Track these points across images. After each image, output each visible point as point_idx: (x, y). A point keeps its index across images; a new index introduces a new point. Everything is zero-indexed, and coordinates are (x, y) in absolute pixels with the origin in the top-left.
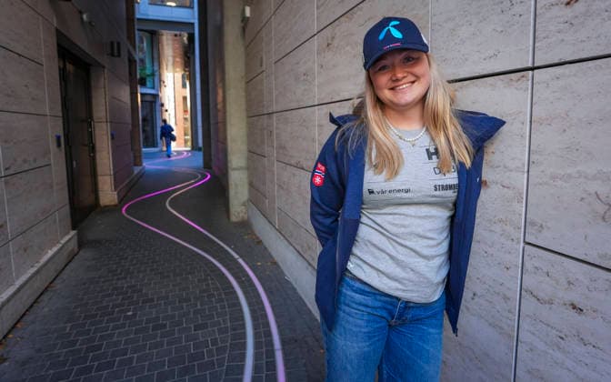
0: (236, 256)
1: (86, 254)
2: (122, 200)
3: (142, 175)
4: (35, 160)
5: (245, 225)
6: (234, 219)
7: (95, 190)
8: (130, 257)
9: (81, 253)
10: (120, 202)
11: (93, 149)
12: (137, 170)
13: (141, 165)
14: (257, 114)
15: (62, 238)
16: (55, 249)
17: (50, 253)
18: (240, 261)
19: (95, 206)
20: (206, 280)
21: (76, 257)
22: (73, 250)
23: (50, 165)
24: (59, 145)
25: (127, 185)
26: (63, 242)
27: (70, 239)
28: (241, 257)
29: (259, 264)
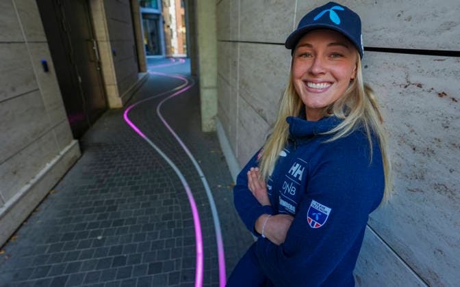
0: (201, 174)
1: (87, 158)
2: (126, 103)
3: (145, 79)
4: (13, 89)
5: (213, 136)
6: (205, 129)
7: (105, 96)
8: (118, 165)
9: (84, 156)
10: (124, 106)
11: (99, 64)
12: (142, 75)
13: (146, 72)
14: (225, 40)
15: (62, 150)
16: (54, 161)
17: (48, 166)
18: (204, 180)
19: (106, 108)
20: (170, 202)
21: (79, 161)
22: (75, 156)
23: (38, 89)
24: (46, 69)
25: (130, 91)
26: (62, 153)
27: (70, 150)
28: (206, 175)
29: (219, 186)
